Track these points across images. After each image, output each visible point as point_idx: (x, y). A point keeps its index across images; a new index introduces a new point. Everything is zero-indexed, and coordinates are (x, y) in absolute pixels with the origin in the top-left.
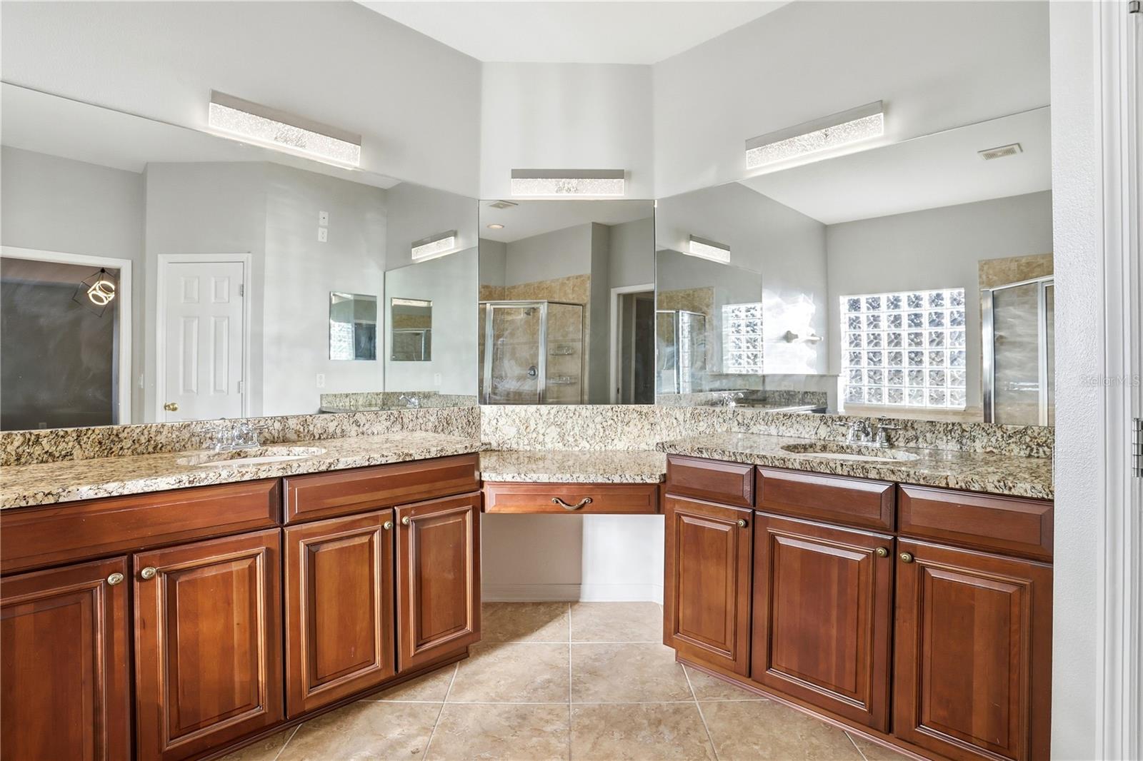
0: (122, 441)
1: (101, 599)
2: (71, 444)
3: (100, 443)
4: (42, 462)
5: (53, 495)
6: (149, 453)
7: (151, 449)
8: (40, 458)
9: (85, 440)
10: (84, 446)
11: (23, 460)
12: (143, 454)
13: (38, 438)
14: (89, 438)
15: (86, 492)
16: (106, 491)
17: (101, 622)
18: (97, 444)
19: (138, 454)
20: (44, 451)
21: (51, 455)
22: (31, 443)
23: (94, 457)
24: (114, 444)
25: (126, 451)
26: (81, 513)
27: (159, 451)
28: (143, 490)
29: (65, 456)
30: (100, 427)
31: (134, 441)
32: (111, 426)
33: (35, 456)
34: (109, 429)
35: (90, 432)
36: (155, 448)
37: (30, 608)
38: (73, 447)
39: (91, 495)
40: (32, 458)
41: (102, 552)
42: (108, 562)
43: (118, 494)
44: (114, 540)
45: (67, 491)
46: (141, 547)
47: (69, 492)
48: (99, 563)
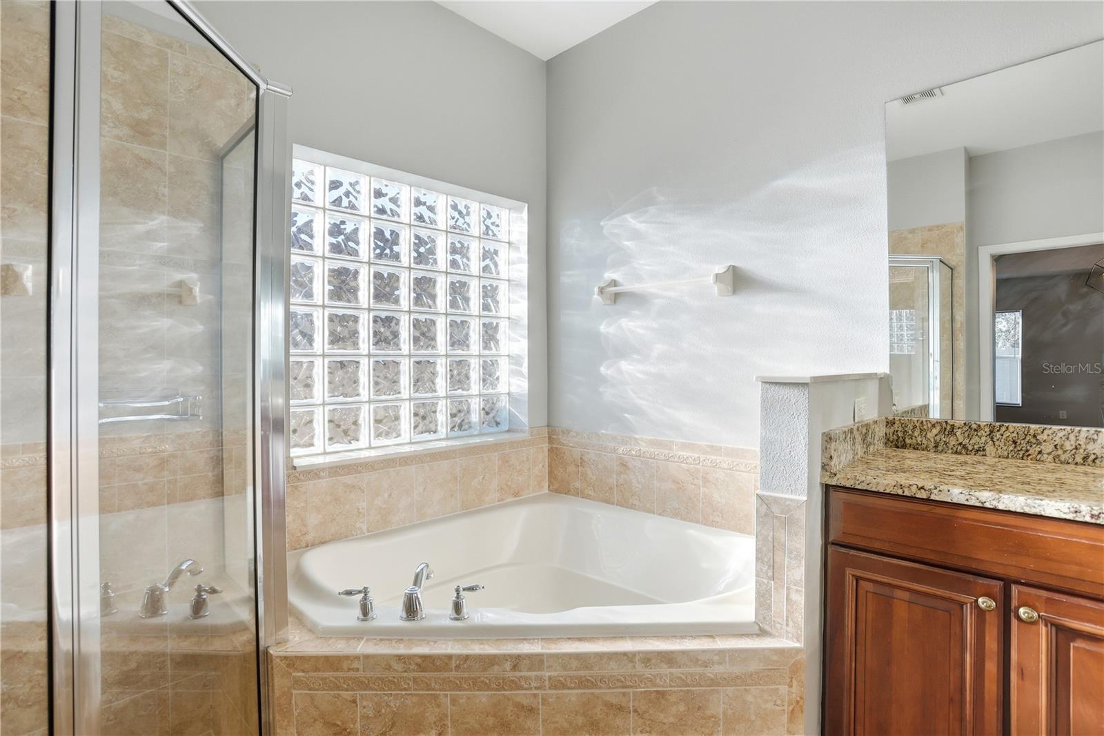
0: (1040, 443)
1: (971, 618)
2: (983, 439)
3: (1015, 442)
4: (956, 453)
5: (925, 490)
6: (1076, 464)
7: (1079, 459)
8: (955, 449)
9: (998, 437)
10: (997, 443)
11: (940, 448)
12: (1068, 463)
13: (953, 428)
14: (1002, 435)
15: (957, 494)
16: (978, 499)
17: (971, 644)
18: (1011, 443)
19: (1061, 463)
20: (958, 443)
21: (964, 447)
22: (947, 433)
23: (1007, 457)
24: (1031, 446)
25: (1045, 456)
26: (953, 516)
27: (1091, 463)
28: (1023, 509)
29: (978, 451)
30: (1014, 425)
31: (1056, 446)
32: (1028, 425)
33: (951, 446)
34: (1025, 428)
35: (1003, 429)
36: (1085, 459)
37: (906, 595)
38: (986, 443)
39: (962, 500)
40: (948, 447)
41: (974, 567)
42: (981, 581)
43: (992, 507)
44: (989, 558)
45: (938, 489)
46: (1023, 579)
47: (940, 491)
48: (971, 578)
